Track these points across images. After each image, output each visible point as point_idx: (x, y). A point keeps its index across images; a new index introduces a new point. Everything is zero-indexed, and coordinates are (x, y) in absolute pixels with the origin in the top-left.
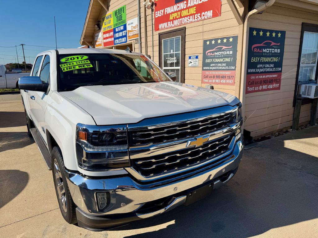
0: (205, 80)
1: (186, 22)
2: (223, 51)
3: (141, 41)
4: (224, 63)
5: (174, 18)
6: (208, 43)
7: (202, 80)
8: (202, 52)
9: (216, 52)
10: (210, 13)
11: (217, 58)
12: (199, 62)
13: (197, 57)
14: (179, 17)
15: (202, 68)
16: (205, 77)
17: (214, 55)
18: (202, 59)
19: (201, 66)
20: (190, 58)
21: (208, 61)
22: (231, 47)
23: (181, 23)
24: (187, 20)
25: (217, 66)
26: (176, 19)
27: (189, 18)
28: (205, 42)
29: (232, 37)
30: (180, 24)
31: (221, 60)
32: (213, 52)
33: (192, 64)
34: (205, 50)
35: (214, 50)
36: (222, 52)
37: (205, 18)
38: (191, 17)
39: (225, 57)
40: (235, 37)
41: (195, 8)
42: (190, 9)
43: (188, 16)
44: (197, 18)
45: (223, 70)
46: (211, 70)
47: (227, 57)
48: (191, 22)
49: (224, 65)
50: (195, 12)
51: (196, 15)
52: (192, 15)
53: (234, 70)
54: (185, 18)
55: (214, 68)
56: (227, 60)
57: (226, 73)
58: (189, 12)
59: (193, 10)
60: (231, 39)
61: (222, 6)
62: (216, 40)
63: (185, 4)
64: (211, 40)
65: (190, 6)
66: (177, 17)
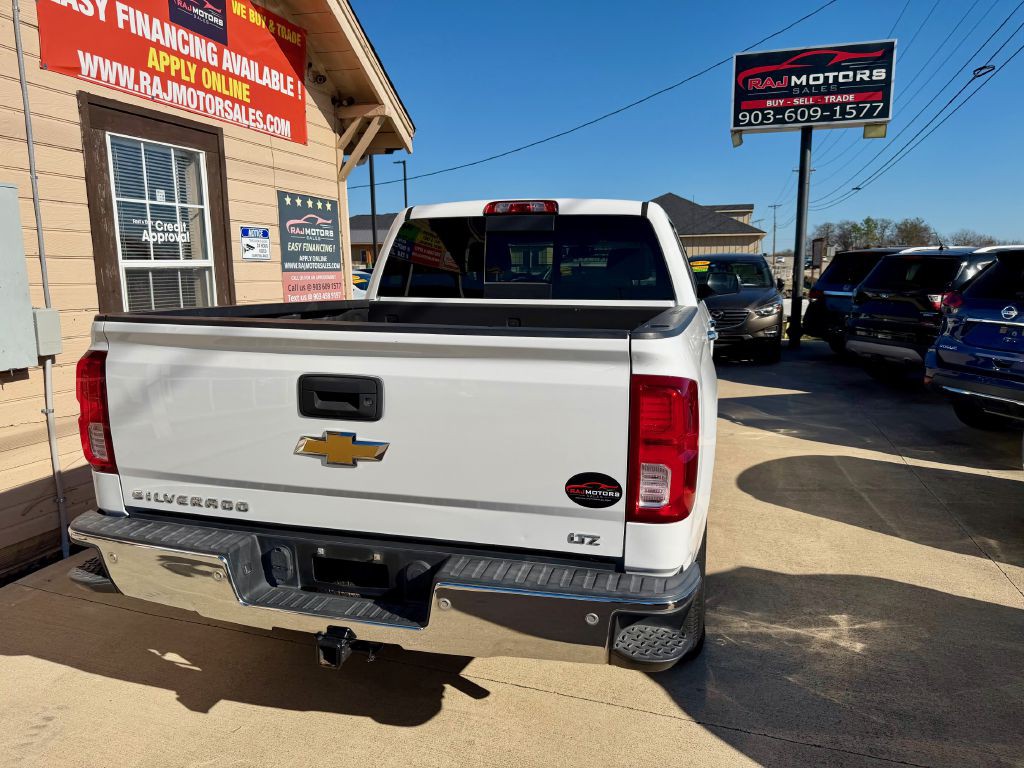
1: (223, 115)
2: (319, 227)
4: (323, 254)
5: (168, 68)
6: (287, 200)
7: (285, 299)
8: (275, 219)
9: (308, 227)
10: (285, 127)
11: (311, 242)
12: (271, 248)
13: (265, 234)
14: (193, 81)
15: (279, 266)
16: (291, 288)
17: (302, 233)
18: (278, 241)
19: (278, 256)
20: (245, 232)
21: (293, 247)
22: (330, 222)
23: (202, 108)
24: (225, 111)
25: (312, 262)
26: (178, 79)
27: (232, 109)
29: (331, 202)
30: (198, 108)
31: (317, 248)
32: (301, 226)
33: (256, 251)
34: (283, 218)
35: (301, 221)
37: (275, 132)
38: (237, 106)
39: (325, 241)
40: (334, 204)
41: (246, 86)
42: (230, 79)
43: (225, 97)
44: (255, 121)
45: (323, 270)
46: (302, 270)
47: (328, 243)
48: (237, 123)
49: (324, 259)
50: (248, 100)
51: (251, 111)
52: (241, 103)
53: (339, 270)
54: (218, 99)
55: (308, 266)
56: (328, 248)
57: (331, 277)
58: (228, 88)
59: (241, 91)
60: (329, 206)
61: (308, 125)
62: (304, 198)
63: (213, 52)
64: (293, 196)
65: (231, 70)
66: (184, 77)
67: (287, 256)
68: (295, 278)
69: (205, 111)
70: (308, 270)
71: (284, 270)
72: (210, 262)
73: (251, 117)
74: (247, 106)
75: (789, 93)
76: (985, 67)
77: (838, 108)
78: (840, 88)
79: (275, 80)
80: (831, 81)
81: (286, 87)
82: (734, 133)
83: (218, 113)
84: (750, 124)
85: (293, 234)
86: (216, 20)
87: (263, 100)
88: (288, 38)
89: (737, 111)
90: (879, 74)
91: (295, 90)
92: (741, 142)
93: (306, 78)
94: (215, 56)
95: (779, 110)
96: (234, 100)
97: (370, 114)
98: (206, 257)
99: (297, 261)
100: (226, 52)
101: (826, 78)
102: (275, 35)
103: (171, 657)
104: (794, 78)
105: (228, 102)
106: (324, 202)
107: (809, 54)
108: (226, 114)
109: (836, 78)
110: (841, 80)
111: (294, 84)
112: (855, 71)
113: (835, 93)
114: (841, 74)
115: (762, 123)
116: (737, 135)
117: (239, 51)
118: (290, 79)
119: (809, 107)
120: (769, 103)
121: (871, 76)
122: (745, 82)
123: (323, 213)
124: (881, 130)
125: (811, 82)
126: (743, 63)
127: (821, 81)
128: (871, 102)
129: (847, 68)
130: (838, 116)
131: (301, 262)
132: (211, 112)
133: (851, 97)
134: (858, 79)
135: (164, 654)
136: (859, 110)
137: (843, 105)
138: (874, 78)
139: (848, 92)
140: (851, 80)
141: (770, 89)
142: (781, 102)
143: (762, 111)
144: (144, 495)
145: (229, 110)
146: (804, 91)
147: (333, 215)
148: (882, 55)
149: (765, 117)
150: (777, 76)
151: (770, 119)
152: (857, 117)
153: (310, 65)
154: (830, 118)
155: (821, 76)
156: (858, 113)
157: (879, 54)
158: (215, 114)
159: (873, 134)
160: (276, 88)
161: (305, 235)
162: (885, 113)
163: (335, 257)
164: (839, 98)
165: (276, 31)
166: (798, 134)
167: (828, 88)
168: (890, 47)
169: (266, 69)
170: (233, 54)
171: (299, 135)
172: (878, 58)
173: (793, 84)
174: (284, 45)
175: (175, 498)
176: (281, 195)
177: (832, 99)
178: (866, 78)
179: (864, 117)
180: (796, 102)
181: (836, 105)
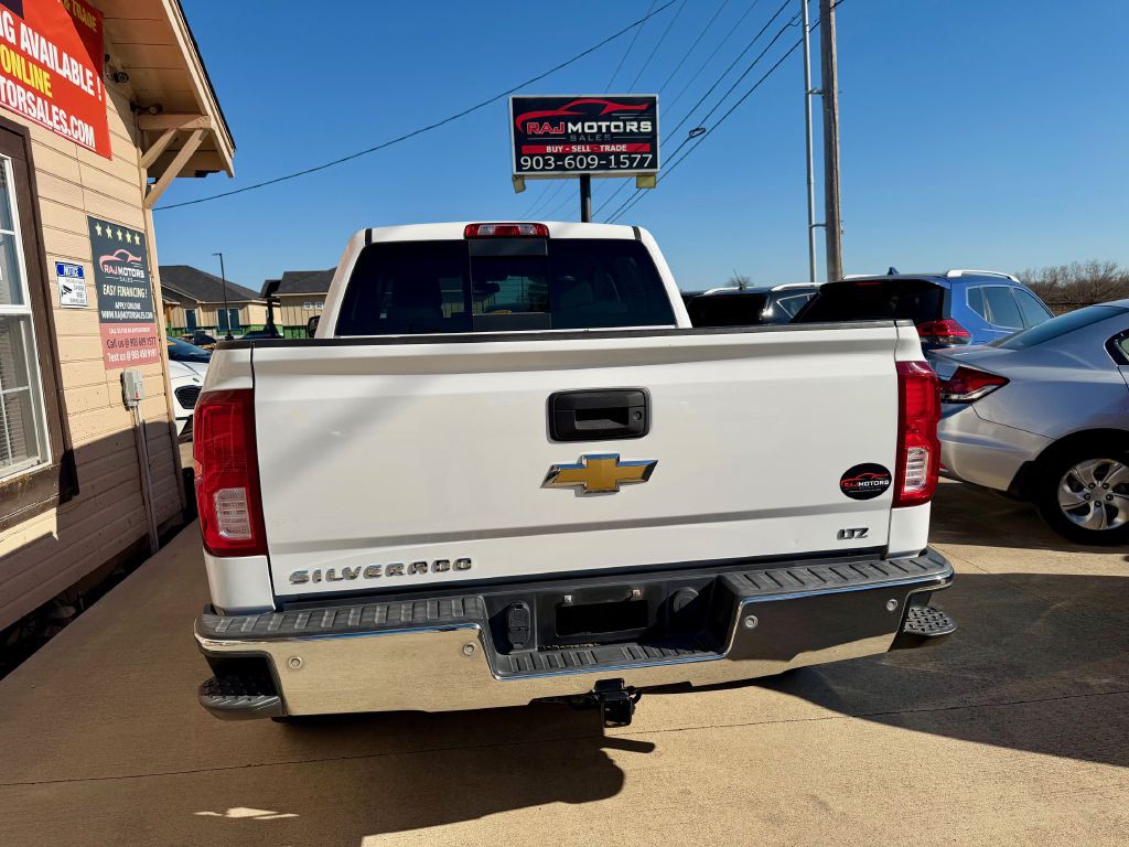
0: (113, 358)
1: (26, 110)
2: (131, 265)
7: (105, 359)
8: (87, 253)
9: (121, 265)
10: (89, 134)
11: (124, 285)
12: (88, 291)
13: (81, 273)
15: (96, 314)
16: (110, 344)
17: (116, 273)
18: (93, 282)
19: (94, 304)
20: (60, 270)
21: (108, 290)
22: (140, 259)
23: (4, 98)
24: (29, 106)
25: (127, 310)
27: (35, 103)
29: (139, 234)
31: (131, 292)
32: (113, 264)
33: (73, 295)
34: (96, 253)
35: (113, 258)
36: (130, 270)
37: (80, 139)
38: (39, 100)
39: (136, 283)
40: (142, 236)
41: (47, 75)
42: (30, 64)
43: (28, 88)
44: (59, 123)
45: (138, 321)
46: (118, 321)
47: (139, 286)
48: (39, 122)
49: (138, 306)
50: (50, 95)
51: (55, 109)
52: (44, 97)
53: (152, 321)
54: (20, 89)
55: (123, 315)
56: (140, 293)
57: (145, 329)
58: (28, 77)
59: (41, 81)
60: (137, 238)
61: (112, 136)
62: (114, 227)
63: (9, 24)
64: (104, 224)
65: (30, 53)
67: (105, 303)
68: (114, 330)
69: (7, 102)
70: (124, 321)
71: (102, 320)
72: (26, 308)
73: (55, 118)
74: (51, 102)
75: (567, 139)
76: (697, 129)
77: (613, 157)
78: (614, 139)
79: (75, 71)
80: (604, 130)
81: (86, 83)
82: (516, 178)
83: (21, 108)
84: (532, 169)
85: (107, 274)
87: (63, 95)
88: (84, 19)
89: (519, 155)
90: (646, 126)
91: (94, 88)
92: (524, 188)
93: (105, 77)
94: (12, 31)
95: (559, 157)
96: (37, 93)
97: (189, 126)
98: (20, 301)
99: (113, 309)
100: (23, 27)
101: (600, 128)
102: (71, 13)
103: (237, 813)
104: (570, 125)
105: (30, 94)
106: (133, 233)
107: (582, 102)
108: (30, 110)
109: (608, 127)
110: (613, 130)
111: (93, 79)
112: (624, 122)
113: (610, 143)
114: (613, 124)
115: (543, 169)
116: (519, 182)
117: (36, 28)
118: (89, 74)
119: (587, 155)
120: (549, 149)
121: (639, 127)
122: (524, 126)
123: (132, 248)
124: (652, 179)
125: (587, 131)
126: (520, 106)
127: (595, 130)
128: (641, 153)
129: (617, 119)
130: (613, 166)
131: (117, 310)
132: (14, 104)
133: (623, 148)
134: (628, 130)
135: (224, 812)
136: (632, 160)
137: (617, 155)
138: (642, 130)
139: (621, 142)
140: (622, 130)
141: (547, 134)
142: (561, 148)
143: (543, 156)
144: (310, 575)
145: (33, 107)
146: (580, 138)
147: (141, 250)
148: (646, 109)
149: (546, 163)
150: (554, 122)
151: (551, 165)
152: (630, 167)
153: (107, 57)
154: (607, 167)
155: (594, 124)
156: (631, 164)
157: (644, 107)
158: (17, 108)
159: (644, 185)
160: (77, 82)
161: (118, 276)
162: (653, 164)
163: (147, 304)
164: (613, 148)
165: (71, 8)
166: (577, 182)
167: (602, 137)
168: (652, 103)
169: (65, 56)
170: (30, 31)
171: (103, 147)
172: (644, 112)
173: (570, 131)
174: (80, 27)
175: (362, 572)
176: (92, 222)
177: (607, 148)
178: (634, 129)
179: (635, 168)
180: (575, 149)
181: (612, 153)
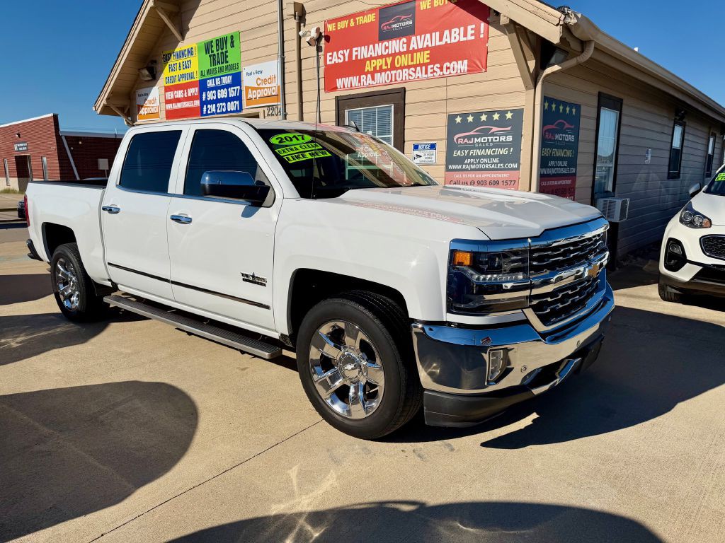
1: (407, 78)
2: (493, 134)
3: (285, 111)
4: (495, 157)
5: (375, 68)
6: (458, 120)
8: (445, 136)
9: (477, 136)
10: (462, 65)
11: (479, 148)
12: (438, 156)
13: (433, 146)
14: (389, 67)
15: (443, 167)
16: (452, 183)
17: (472, 142)
18: (444, 150)
19: (443, 161)
20: (416, 147)
21: (457, 153)
22: (509, 128)
23: (393, 80)
24: (409, 75)
25: (479, 163)
26: (381, 70)
27: (415, 72)
28: (451, 118)
29: (511, 111)
30: (391, 81)
31: (489, 152)
32: (469, 138)
33: (422, 159)
34: (451, 133)
35: (472, 133)
36: (490, 138)
37: (450, 73)
38: (419, 68)
39: (499, 145)
40: (516, 112)
41: (427, 52)
42: (416, 54)
43: (410, 67)
44: (433, 72)
45: (493, 170)
46: (467, 170)
47: (503, 147)
48: (418, 79)
49: (495, 160)
50: (429, 61)
51: (430, 67)
52: (422, 65)
53: (515, 169)
54: (405, 70)
55: (473, 167)
56: (503, 151)
57: (502, 175)
58: (413, 61)
59: (422, 57)
60: (509, 115)
61: (490, 54)
62: (478, 114)
63: (404, 43)
64: (465, 116)
65: (416, 48)
66: (384, 67)
67: (450, 160)
68: (457, 176)
69: (396, 80)
71: (447, 170)
73: (430, 71)
74: (427, 65)
81: (466, 35)
83: (404, 79)
86: (407, 23)
87: (440, 55)
91: (478, 32)
94: (405, 45)
96: (417, 66)
99: (463, 163)
100: (413, 38)
105: (411, 69)
106: (502, 112)
108: (410, 77)
111: (475, 29)
117: (423, 33)
123: (502, 122)
131: (466, 164)
132: (400, 80)
145: (412, 74)
147: (514, 122)
158: (402, 80)
160: (455, 41)
163: (509, 159)
169: (446, 32)
170: (418, 37)
